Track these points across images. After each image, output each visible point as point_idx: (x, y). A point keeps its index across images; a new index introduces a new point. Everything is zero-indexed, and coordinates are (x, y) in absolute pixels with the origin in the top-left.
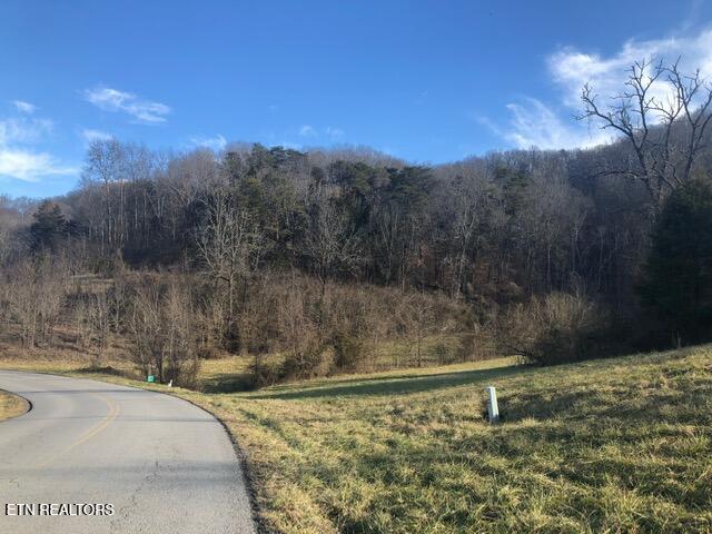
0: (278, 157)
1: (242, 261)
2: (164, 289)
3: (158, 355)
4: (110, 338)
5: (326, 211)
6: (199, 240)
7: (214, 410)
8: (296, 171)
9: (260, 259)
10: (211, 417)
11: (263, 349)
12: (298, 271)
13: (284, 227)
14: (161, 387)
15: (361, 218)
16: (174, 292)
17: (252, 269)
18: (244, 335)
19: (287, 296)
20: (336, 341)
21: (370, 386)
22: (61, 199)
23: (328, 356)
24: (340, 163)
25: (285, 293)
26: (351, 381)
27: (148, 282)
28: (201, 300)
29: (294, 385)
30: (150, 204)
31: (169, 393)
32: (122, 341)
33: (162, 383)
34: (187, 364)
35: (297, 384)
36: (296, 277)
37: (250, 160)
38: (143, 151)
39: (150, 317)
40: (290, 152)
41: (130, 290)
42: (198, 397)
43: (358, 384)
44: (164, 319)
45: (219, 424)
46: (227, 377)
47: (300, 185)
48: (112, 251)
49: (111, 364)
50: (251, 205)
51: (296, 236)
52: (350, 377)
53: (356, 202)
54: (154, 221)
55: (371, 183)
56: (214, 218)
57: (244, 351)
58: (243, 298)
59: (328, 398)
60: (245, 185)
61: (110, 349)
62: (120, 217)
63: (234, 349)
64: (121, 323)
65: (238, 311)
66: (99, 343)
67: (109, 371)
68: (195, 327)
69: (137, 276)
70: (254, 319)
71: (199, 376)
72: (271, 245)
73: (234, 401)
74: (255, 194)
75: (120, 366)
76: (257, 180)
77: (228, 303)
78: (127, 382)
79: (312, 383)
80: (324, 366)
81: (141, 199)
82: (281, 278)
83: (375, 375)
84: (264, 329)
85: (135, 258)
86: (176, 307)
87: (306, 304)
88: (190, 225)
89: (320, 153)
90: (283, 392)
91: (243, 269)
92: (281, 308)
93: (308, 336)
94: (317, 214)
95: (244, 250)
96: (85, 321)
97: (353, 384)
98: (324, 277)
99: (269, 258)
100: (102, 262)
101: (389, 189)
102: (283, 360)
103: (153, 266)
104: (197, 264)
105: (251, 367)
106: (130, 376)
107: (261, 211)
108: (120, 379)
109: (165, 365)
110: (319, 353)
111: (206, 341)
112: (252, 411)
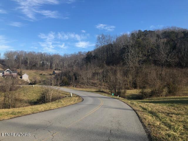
0: (146, 33)
1: (137, 63)
2: (115, 71)
3: (115, 88)
4: (103, 84)
5: (162, 47)
6: (125, 58)
7: (131, 105)
8: (151, 36)
9: (142, 62)
10: (131, 108)
11: (144, 87)
12: (153, 65)
13: (149, 52)
15: (174, 47)
16: (118, 71)
17: (140, 65)
18: (138, 83)
19: (151, 72)
20: (168, 85)
23: (165, 90)
24: (166, 32)
25: (150, 71)
26: (174, 98)
27: (112, 69)
28: (125, 74)
29: (155, 99)
30: (112, 50)
31: (118, 99)
32: (106, 84)
33: (116, 96)
34: (123, 91)
35: (155, 98)
36: (153, 66)
37: (138, 35)
38: (109, 36)
39: (112, 78)
40: (149, 31)
41: (107, 71)
42: (126, 101)
43: (179, 100)
44: (116, 79)
45: (134, 111)
46: (134, 95)
47: (153, 40)
48: (103, 62)
49: (103, 90)
50: (139, 47)
51: (153, 54)
52: (174, 97)
53: (172, 43)
54: (113, 54)
55: (176, 37)
56: (128, 51)
57: (138, 88)
58: (137, 73)
59: (170, 104)
60: (137, 42)
61: (103, 86)
62: (105, 54)
63: (135, 87)
64: (105, 80)
65: (136, 76)
66: (101, 85)
67: (103, 92)
68: (124, 81)
69: (109, 68)
70: (141, 79)
71: (126, 94)
72: (145, 58)
73: (138, 103)
74: (139, 44)
75: (105, 91)
76: (140, 39)
77: (133, 75)
78: (107, 95)
79: (161, 98)
80: (164, 93)
81: (110, 49)
82: (148, 67)
83: (183, 97)
84: (144, 81)
85: (108, 64)
86: (119, 75)
87: (157, 75)
88: (122, 54)
89: (158, 31)
90: (153, 101)
91: (137, 65)
92: (149, 76)
93: (158, 84)
94: (159, 47)
95: (137, 60)
96: (97, 79)
97: (177, 100)
98: (162, 66)
99: (145, 61)
100: (101, 65)
101: (183, 38)
102: (151, 91)
103: (113, 65)
104: (124, 64)
105: (141, 92)
106: (108, 94)
107: (141, 49)
108: (105, 94)
109: (117, 91)
110: (162, 89)
111: (127, 85)
112: (144, 107)
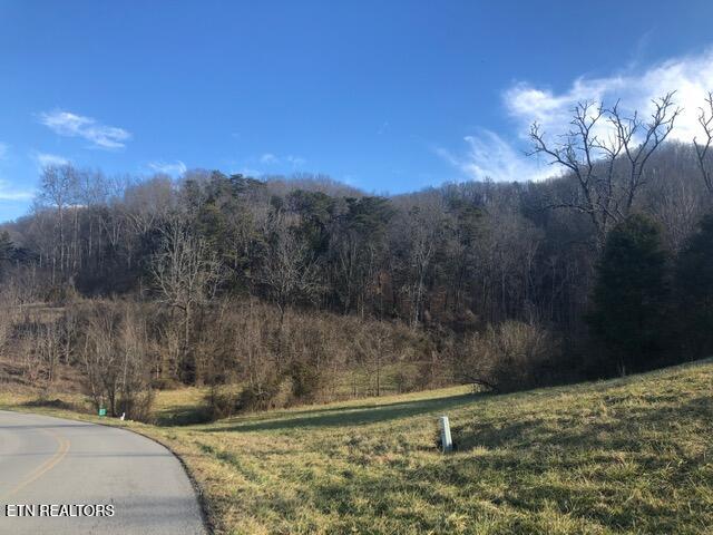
0: (237, 185)
1: (199, 290)
2: (118, 319)
3: (110, 386)
4: (59, 370)
5: (286, 240)
6: (155, 269)
7: (169, 443)
8: (255, 199)
9: (218, 287)
10: (167, 451)
11: (220, 380)
12: (256, 299)
13: (243, 255)
14: (113, 421)
15: (320, 247)
16: (128, 321)
17: (209, 297)
18: (200, 366)
19: (245, 325)
20: (294, 371)
21: (329, 417)
22: (10, 226)
23: (286, 386)
24: (300, 192)
25: (243, 322)
26: (310, 412)
27: (101, 311)
28: (156, 329)
29: (252, 417)
30: (104, 231)
31: (122, 427)
32: (72, 373)
33: (114, 416)
34: (141, 396)
35: (254, 415)
36: (254, 306)
37: (208, 188)
38: (99, 178)
39: (104, 348)
40: (250, 180)
41: (82, 321)
42: (152, 430)
43: (316, 415)
44: (116, 348)
45: (174, 458)
46: (182, 409)
47: (259, 213)
48: (65, 279)
49: (59, 396)
50: (209, 234)
51: (255, 264)
52: (308, 408)
53: (316, 231)
54: (109, 248)
55: (330, 211)
56: (171, 246)
57: (200, 382)
58: (200, 327)
59: (285, 430)
60: (203, 212)
61: (59, 382)
62: (74, 245)
63: (189, 380)
64: (71, 354)
65: (194, 340)
66: (48, 375)
67: (57, 404)
68: (149, 357)
69: (90, 304)
70: (212, 348)
71: (153, 409)
72: (230, 273)
73: (190, 434)
74: (213, 222)
75: (69, 399)
76: (216, 208)
77: (184, 333)
78: (77, 416)
79: (270, 415)
80: (282, 397)
81: (96, 227)
82: (239, 307)
83: (333, 405)
84: (221, 358)
85: (88, 287)
86: (130, 336)
87: (265, 334)
88: (147, 253)
89: (279, 182)
90: (240, 425)
91: (200, 297)
92: (239, 337)
93: (265, 366)
94: (275, 242)
95: (201, 279)
96: (33, 352)
97: (312, 415)
98: (283, 305)
99: (227, 286)
100: (53, 291)
101: (348, 217)
102: (240, 390)
103: (107, 294)
104: (154, 293)
105: (206, 398)
106: (82, 410)
107: (219, 239)
108: (70, 413)
109: (118, 397)
110: (277, 383)
111: (160, 372)
112: (209, 443)
